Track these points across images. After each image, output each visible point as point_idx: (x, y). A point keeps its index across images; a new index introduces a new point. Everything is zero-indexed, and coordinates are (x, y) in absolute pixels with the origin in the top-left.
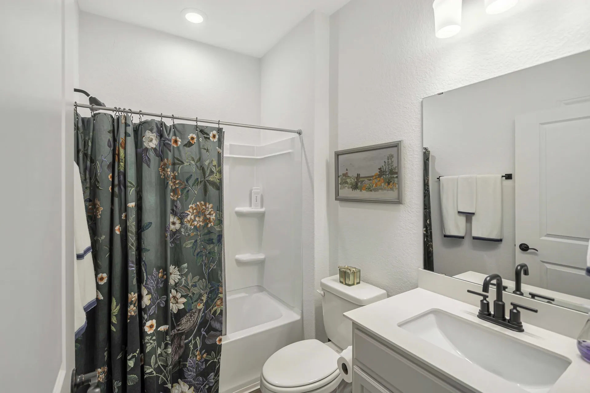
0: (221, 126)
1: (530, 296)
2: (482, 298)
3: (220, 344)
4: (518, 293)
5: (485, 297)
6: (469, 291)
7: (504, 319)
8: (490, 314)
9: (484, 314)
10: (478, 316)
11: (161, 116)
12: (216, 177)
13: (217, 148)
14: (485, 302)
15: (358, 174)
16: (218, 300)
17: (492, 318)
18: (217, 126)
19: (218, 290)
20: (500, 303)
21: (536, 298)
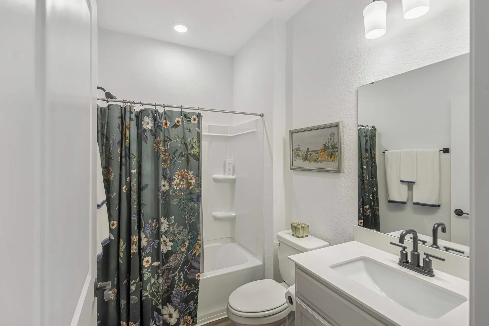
0: (200, 112)
1: (445, 249)
2: (401, 249)
3: (198, 279)
4: (435, 246)
5: (404, 248)
6: (391, 243)
7: (419, 266)
8: (408, 262)
9: (404, 262)
10: (398, 264)
11: (156, 105)
12: (196, 150)
13: (197, 128)
14: (404, 252)
15: (307, 148)
16: (197, 245)
17: (409, 265)
18: (196, 111)
19: (197, 238)
20: (416, 253)
21: (449, 250)
